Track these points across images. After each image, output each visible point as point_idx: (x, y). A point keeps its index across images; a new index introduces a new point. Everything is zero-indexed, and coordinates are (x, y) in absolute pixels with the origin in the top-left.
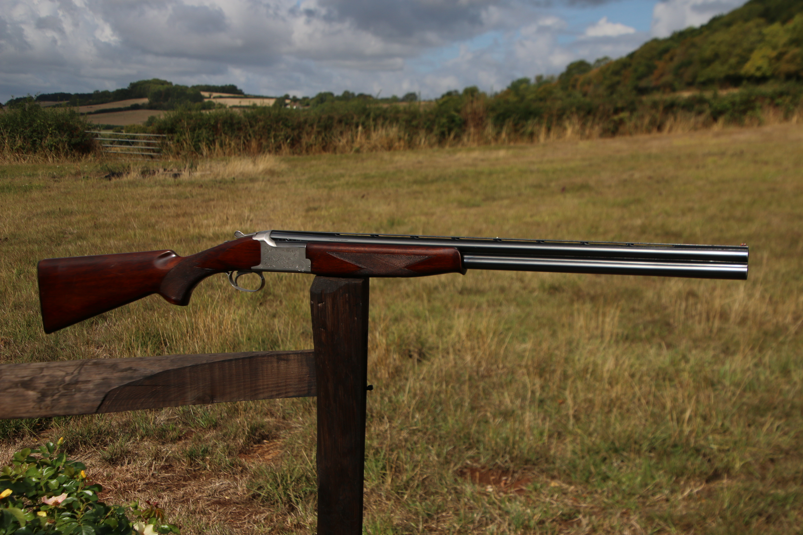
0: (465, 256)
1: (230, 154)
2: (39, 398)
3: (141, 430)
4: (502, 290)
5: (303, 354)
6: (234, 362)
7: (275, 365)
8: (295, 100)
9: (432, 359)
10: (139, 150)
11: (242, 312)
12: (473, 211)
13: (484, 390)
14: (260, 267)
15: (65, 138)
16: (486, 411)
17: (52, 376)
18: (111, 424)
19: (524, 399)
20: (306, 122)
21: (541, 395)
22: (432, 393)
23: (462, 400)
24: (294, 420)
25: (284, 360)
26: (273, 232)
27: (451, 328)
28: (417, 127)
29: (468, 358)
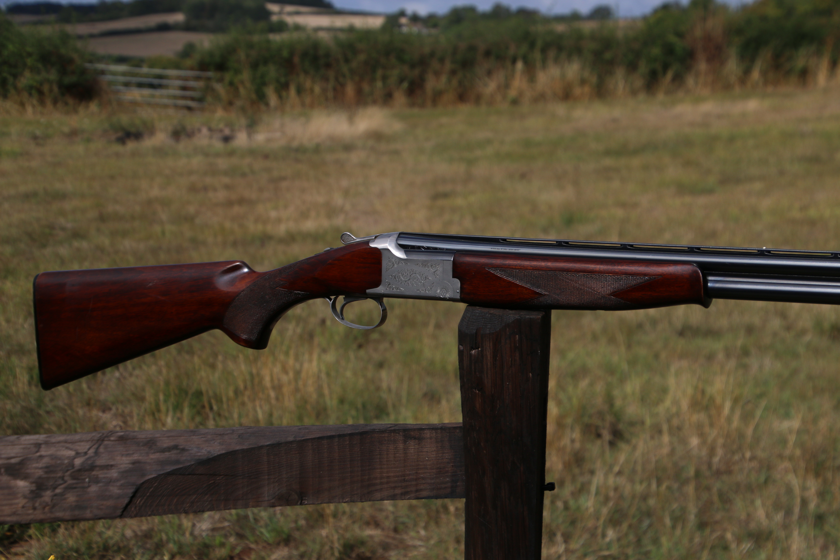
0: (710, 278)
1: (312, 106)
2: (32, 492)
3: (171, 545)
4: (750, 330)
5: (442, 429)
6: (336, 440)
7: (401, 446)
8: (415, 19)
9: (634, 441)
10: (169, 97)
11: (330, 357)
12: (702, 200)
13: (721, 495)
14: (380, 289)
15: (53, 75)
16: (725, 530)
17: (53, 457)
18: (123, 535)
19: (789, 512)
20: (432, 54)
21: (818, 506)
22: (634, 497)
23: (684, 510)
24: (413, 534)
25: (415, 438)
26: (402, 235)
27: (664, 390)
28: (611, 63)
29: (694, 441)
